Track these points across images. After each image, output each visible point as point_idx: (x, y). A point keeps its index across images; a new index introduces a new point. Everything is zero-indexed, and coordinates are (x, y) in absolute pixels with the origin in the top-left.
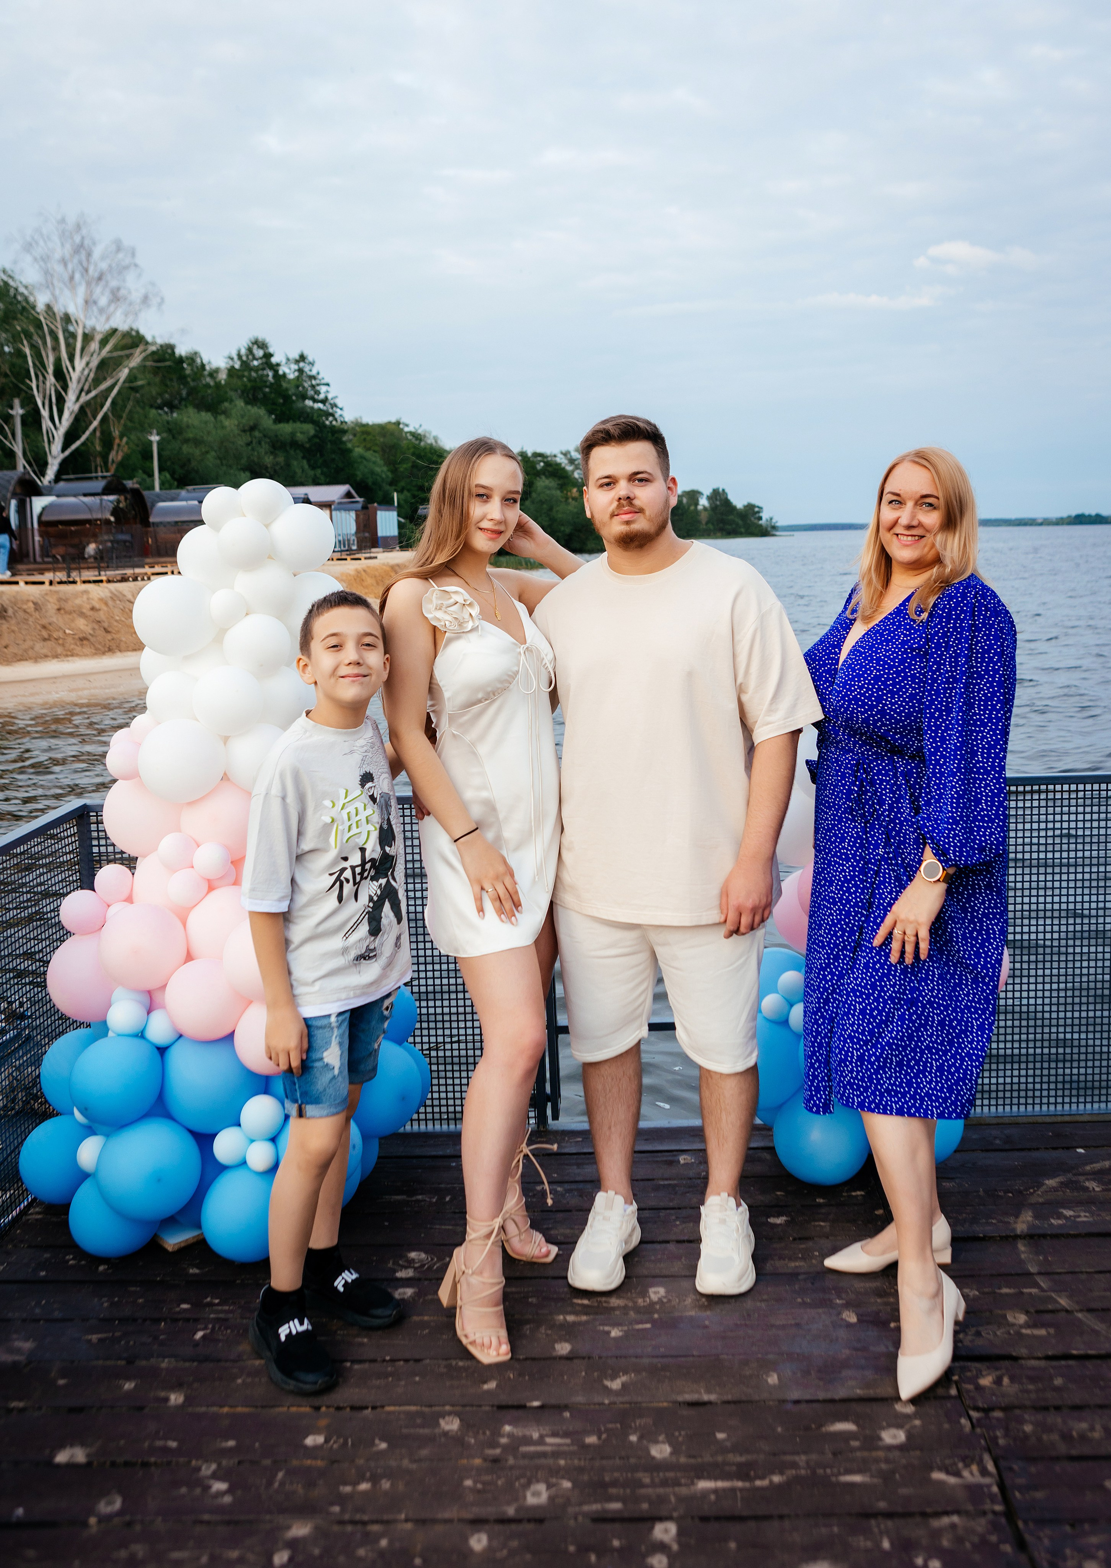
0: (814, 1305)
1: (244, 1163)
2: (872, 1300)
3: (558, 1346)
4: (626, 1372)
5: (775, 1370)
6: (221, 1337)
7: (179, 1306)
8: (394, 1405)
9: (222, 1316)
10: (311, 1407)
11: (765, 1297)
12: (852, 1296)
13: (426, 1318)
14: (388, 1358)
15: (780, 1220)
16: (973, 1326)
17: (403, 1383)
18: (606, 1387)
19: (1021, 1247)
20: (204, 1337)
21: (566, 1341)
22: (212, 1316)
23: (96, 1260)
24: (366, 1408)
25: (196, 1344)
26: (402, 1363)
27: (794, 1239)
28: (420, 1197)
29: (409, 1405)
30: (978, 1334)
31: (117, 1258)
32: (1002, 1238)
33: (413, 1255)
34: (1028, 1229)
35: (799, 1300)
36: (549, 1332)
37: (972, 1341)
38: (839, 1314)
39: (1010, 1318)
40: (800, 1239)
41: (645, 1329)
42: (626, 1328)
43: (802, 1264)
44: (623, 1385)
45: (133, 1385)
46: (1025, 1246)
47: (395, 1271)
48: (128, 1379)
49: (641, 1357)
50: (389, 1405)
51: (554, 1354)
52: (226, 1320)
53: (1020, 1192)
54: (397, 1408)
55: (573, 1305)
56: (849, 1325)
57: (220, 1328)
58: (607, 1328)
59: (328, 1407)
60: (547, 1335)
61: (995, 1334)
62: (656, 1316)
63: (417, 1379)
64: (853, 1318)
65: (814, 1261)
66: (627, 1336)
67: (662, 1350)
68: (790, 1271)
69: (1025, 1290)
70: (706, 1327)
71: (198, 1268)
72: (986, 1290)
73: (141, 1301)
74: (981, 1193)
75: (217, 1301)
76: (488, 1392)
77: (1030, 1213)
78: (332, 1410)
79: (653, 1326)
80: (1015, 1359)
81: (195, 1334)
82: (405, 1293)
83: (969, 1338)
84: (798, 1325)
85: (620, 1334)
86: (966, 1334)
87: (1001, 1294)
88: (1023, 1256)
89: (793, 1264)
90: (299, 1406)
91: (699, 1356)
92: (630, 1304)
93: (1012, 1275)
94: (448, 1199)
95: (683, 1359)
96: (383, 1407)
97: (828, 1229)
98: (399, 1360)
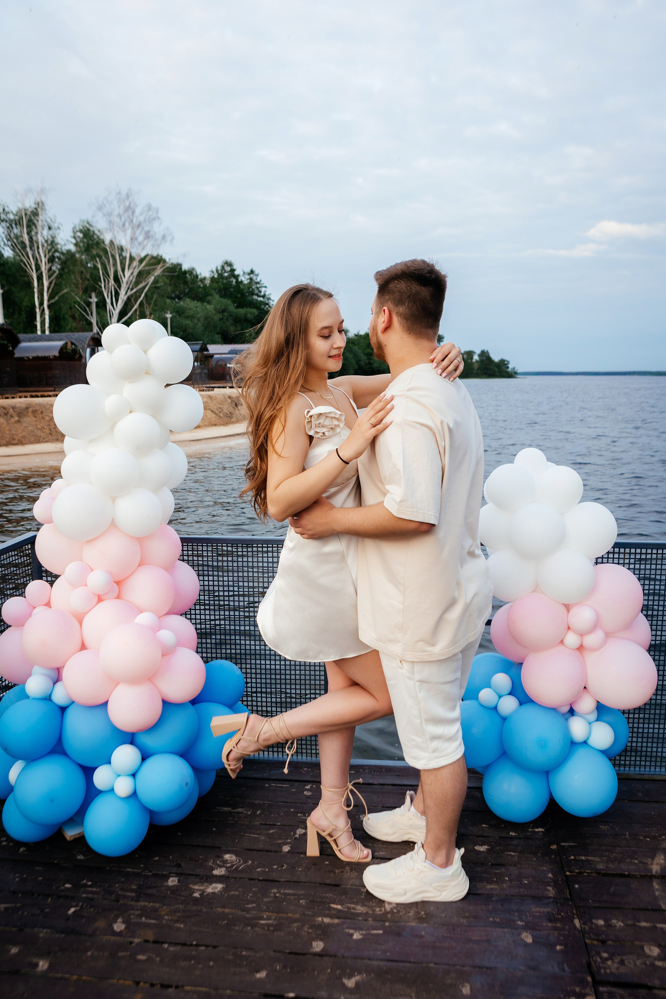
0: (501, 925)
1: (112, 790)
2: (545, 924)
3: (314, 944)
4: (359, 973)
5: (468, 982)
6: (85, 914)
7: (64, 885)
8: (191, 986)
9: (90, 896)
10: (133, 981)
11: (467, 914)
12: (530, 919)
13: (227, 910)
14: (194, 943)
15: (483, 848)
16: (618, 955)
17: (200, 966)
18: (344, 985)
19: (656, 886)
20: (74, 912)
21: (321, 940)
22: (84, 895)
23: (19, 844)
24: (171, 986)
25: (68, 918)
26: (203, 948)
27: (492, 865)
28: (240, 810)
29: (201, 986)
30: (622, 962)
31: (33, 843)
32: (641, 876)
33: (227, 857)
34: (662, 869)
35: (491, 919)
36: (310, 931)
37: (618, 969)
38: (520, 934)
39: (646, 950)
40: (496, 865)
41: (378, 935)
42: (364, 932)
43: (496, 887)
44: (357, 983)
45: (17, 950)
46: (658, 884)
47: (213, 869)
48: (15, 944)
49: (373, 959)
50: (187, 986)
51: (311, 950)
52: (92, 899)
53: (655, 838)
54: (193, 988)
55: (330, 909)
56: (526, 945)
57: (86, 906)
58: (351, 931)
59: (145, 983)
60: (308, 933)
61: (635, 965)
62: (387, 924)
63: (211, 963)
64: (529, 940)
65: (504, 885)
66: (366, 939)
67: (388, 954)
68: (486, 892)
69: (659, 925)
70: (422, 937)
71: (84, 855)
72: (629, 922)
73: (40, 878)
74: (627, 836)
75: (90, 883)
76: (260, 980)
77: (663, 857)
78: (147, 986)
79: (384, 932)
80: (650, 988)
81: (69, 910)
82: (216, 888)
83: (616, 965)
84: (488, 941)
85: (360, 937)
86: (613, 962)
87: (640, 927)
88: (657, 893)
89: (489, 887)
90: (125, 980)
91: (414, 963)
92: (370, 912)
93: (647, 910)
94: (258, 813)
95: (402, 964)
96: (183, 986)
97: (516, 859)
98: (202, 946)
